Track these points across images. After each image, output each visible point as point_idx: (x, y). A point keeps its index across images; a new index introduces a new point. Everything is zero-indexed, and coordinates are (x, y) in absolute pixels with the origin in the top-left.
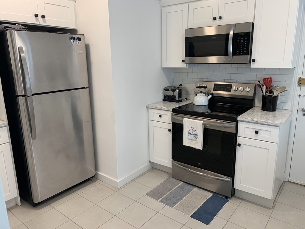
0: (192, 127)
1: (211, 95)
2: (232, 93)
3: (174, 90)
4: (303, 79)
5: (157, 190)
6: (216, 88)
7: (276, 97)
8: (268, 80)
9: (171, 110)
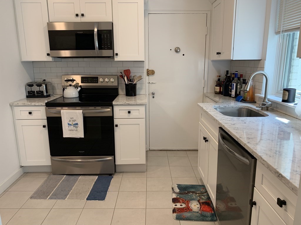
0: (72, 117)
1: (80, 87)
2: (99, 84)
3: (39, 85)
4: (150, 70)
5: (41, 191)
6: (84, 80)
7: (135, 84)
8: (127, 71)
9: (45, 104)
